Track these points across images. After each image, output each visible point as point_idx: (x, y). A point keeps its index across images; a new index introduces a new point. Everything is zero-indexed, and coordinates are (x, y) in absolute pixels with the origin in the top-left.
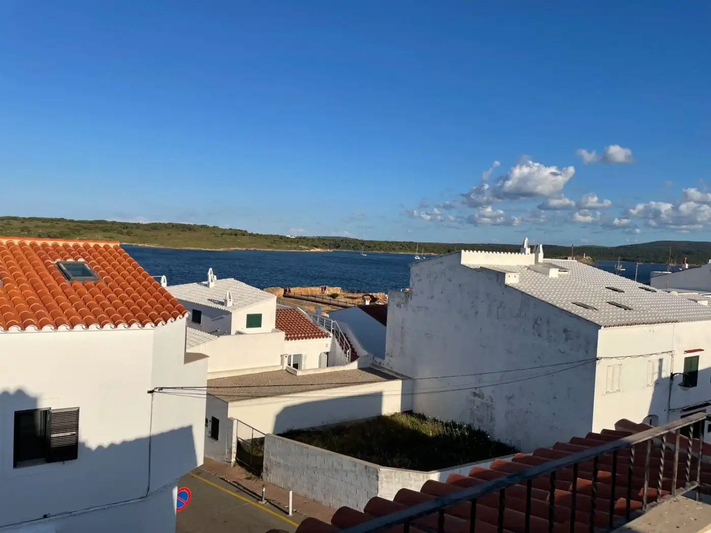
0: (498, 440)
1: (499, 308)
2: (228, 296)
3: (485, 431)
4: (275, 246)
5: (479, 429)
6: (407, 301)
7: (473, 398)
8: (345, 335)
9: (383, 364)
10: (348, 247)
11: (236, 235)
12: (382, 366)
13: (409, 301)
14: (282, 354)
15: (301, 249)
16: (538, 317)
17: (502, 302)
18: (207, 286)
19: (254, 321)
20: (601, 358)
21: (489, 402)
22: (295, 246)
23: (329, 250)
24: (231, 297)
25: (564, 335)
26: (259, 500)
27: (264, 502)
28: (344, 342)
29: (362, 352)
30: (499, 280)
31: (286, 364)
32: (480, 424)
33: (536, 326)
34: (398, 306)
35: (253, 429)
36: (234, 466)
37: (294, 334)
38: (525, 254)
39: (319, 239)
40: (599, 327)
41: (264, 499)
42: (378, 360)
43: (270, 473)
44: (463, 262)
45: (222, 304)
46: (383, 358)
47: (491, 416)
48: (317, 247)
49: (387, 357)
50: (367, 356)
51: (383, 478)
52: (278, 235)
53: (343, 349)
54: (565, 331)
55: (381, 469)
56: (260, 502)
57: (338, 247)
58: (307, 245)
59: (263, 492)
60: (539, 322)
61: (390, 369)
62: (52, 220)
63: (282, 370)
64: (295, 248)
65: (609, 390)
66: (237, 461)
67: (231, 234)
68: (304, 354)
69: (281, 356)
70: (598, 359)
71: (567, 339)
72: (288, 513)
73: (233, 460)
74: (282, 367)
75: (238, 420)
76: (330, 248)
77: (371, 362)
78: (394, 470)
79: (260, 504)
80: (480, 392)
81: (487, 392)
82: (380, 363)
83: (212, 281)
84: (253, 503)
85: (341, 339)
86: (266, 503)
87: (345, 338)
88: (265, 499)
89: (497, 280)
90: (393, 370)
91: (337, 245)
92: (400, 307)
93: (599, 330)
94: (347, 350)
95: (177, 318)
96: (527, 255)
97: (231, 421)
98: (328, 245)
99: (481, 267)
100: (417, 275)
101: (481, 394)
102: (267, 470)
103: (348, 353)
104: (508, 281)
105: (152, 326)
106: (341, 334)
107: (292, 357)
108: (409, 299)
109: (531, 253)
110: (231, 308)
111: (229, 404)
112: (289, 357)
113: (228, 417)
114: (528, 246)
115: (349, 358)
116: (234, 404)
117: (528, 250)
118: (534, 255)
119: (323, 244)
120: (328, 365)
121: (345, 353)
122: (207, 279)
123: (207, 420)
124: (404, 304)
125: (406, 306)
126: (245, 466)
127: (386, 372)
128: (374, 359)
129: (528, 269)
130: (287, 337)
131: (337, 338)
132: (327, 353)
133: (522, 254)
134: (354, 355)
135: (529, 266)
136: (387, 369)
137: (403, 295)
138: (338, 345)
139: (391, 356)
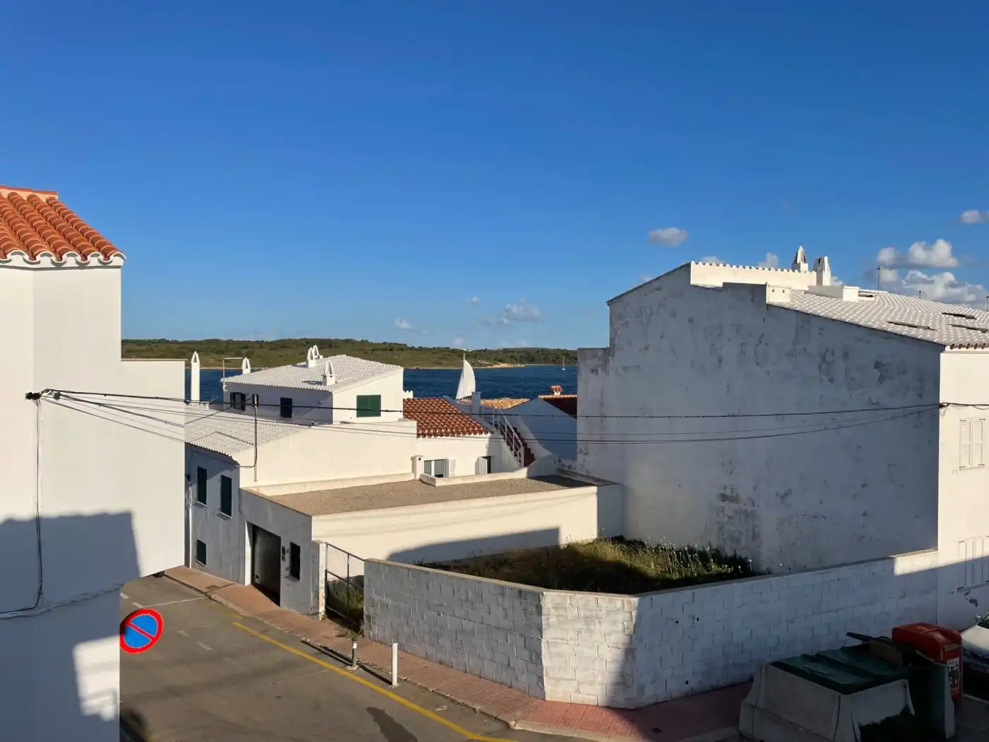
0: (767, 569)
1: (757, 346)
2: (328, 369)
3: (743, 556)
4: (444, 362)
5: (735, 555)
6: (606, 362)
7: (722, 504)
8: (515, 429)
9: (575, 469)
10: (546, 360)
11: (391, 350)
12: (574, 471)
13: (611, 361)
14: (413, 456)
15: (481, 365)
16: (827, 350)
17: (763, 335)
18: (306, 366)
19: (369, 406)
20: (948, 404)
21: (750, 508)
22: (473, 361)
23: (519, 365)
24: (333, 370)
25: (877, 373)
26: (348, 665)
27: (355, 667)
28: (513, 439)
29: (540, 451)
30: (757, 299)
31: (420, 470)
32: (734, 546)
33: (824, 366)
34: (593, 371)
35: (349, 554)
36: (323, 619)
37: (435, 429)
38: (800, 272)
39: (506, 351)
40: (941, 347)
41: (355, 663)
42: (567, 462)
43: (374, 623)
44: (693, 281)
45: (320, 383)
46: (575, 459)
47: (753, 530)
48: (502, 361)
49: (580, 457)
50: (550, 457)
51: (549, 609)
52: (448, 348)
53: (511, 450)
54: (878, 365)
55: (545, 593)
56: (349, 668)
57: (533, 361)
58: (489, 359)
59: (353, 650)
60: (829, 358)
61: (586, 474)
62: (150, 342)
63: (414, 480)
65: (965, 463)
66: (327, 611)
67: (386, 350)
68: (450, 458)
69: (413, 459)
70: (942, 406)
71: (881, 379)
72: (390, 683)
73: (322, 609)
74: (413, 474)
75: (327, 544)
76: (521, 363)
77: (557, 466)
78: (569, 595)
79: (348, 671)
80: (732, 492)
81: (745, 492)
82: (570, 467)
83: (312, 359)
84: (338, 669)
85: (508, 435)
86: (357, 669)
87: (514, 433)
88: (357, 664)
89: (753, 299)
90: (591, 475)
91: (531, 359)
92: (597, 373)
93: (942, 355)
94: (517, 450)
95: (89, 257)
96: (802, 273)
97: (316, 546)
98: (518, 358)
99: (724, 283)
100: (620, 317)
101: (734, 495)
102: (369, 621)
103: (520, 455)
104: (773, 298)
105: (25, 260)
106: (508, 427)
107: (433, 463)
108: (610, 358)
109: (810, 270)
110: (332, 386)
111: (313, 518)
112: (428, 463)
113: (312, 539)
114: (805, 261)
115: (520, 461)
116: (322, 517)
117: (804, 266)
118: (814, 273)
119: (512, 357)
120: (489, 472)
121: (516, 455)
122: (305, 359)
123: (284, 549)
124: (602, 366)
125: (605, 370)
126: (339, 617)
127: (582, 479)
128: (560, 461)
129: (806, 292)
130: (423, 432)
131: (503, 434)
132: (488, 458)
133: (794, 271)
134: (529, 459)
135: (807, 289)
136: (582, 475)
137: (600, 353)
138: (504, 444)
139: (586, 454)
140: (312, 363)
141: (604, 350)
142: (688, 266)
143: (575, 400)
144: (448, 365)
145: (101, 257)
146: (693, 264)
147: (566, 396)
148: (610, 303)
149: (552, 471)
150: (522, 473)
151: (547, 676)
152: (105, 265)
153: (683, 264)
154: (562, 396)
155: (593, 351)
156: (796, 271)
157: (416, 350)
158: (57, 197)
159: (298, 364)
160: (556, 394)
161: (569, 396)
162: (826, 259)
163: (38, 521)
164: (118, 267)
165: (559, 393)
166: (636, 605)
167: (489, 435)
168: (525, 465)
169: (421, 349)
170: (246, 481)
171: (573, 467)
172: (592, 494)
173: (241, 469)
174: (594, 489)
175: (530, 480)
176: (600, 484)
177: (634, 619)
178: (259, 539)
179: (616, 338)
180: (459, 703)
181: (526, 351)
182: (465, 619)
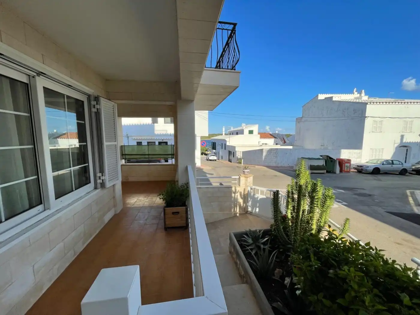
1: (330, 111)
6: (301, 120)
7: (321, 147)
8: (283, 138)
9: (294, 144)
17: (332, 108)
19: (251, 132)
20: (368, 117)
21: (326, 147)
29: (287, 141)
34: (298, 123)
45: (243, 129)
50: (289, 143)
65: (374, 131)
68: (268, 143)
70: (366, 117)
89: (330, 100)
93: (367, 105)
96: (355, 95)
97: (236, 151)
99: (325, 98)
100: (304, 109)
101: (324, 145)
103: (283, 142)
104: (334, 99)
107: (264, 144)
111: (236, 147)
118: (359, 94)
123: (232, 153)
130: (261, 137)
131: (280, 139)
146: (319, 95)
170: (228, 144)
173: (227, 142)
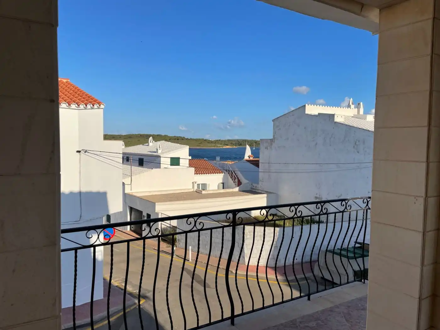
1: (330, 138)
2: (158, 146)
4: (201, 145)
6: (271, 144)
8: (234, 172)
11: (178, 139)
12: (257, 188)
14: (193, 182)
15: (218, 147)
16: (357, 140)
18: (148, 145)
19: (175, 161)
22: (214, 145)
23: (235, 147)
24: (160, 147)
28: (233, 176)
29: (244, 181)
30: (331, 120)
31: (196, 188)
33: (356, 146)
34: (266, 148)
37: (201, 171)
38: (350, 108)
39: (229, 140)
42: (255, 185)
43: (181, 242)
46: (258, 183)
48: (227, 145)
49: (260, 183)
50: (248, 183)
51: (247, 233)
52: (203, 139)
53: (232, 180)
55: (246, 227)
57: (241, 145)
58: (221, 144)
60: (357, 143)
61: (262, 189)
63: (193, 192)
64: (214, 146)
67: (175, 139)
68: (208, 183)
69: (193, 183)
72: (188, 261)
74: (193, 189)
75: (162, 213)
76: (236, 146)
77: (251, 186)
80: (319, 196)
81: (324, 196)
82: (256, 187)
83: (151, 142)
84: (168, 257)
85: (231, 174)
86: (176, 257)
87: (234, 174)
88: (176, 255)
89: (329, 120)
90: (265, 190)
91: (240, 144)
92: (268, 149)
94: (235, 180)
95: (95, 105)
96: (351, 109)
97: (157, 214)
98: (234, 144)
99: (318, 113)
100: (277, 126)
101: (320, 197)
102: (179, 241)
103: (236, 182)
104: (337, 119)
105: (76, 107)
106: (231, 171)
107: (201, 185)
108: (273, 143)
109: (355, 108)
110: (160, 153)
111: (156, 204)
112: (198, 185)
113: (156, 212)
114: (353, 104)
115: (236, 185)
116: (159, 203)
117: (352, 106)
118: (356, 109)
119: (231, 143)
120: (223, 188)
121: (234, 182)
122: (148, 142)
123: (144, 216)
124: (270, 146)
125: (271, 148)
126: (166, 241)
127: (260, 191)
128: (252, 184)
129: (352, 117)
130: (196, 173)
131: (229, 174)
132: (223, 183)
133: (348, 108)
134: (239, 184)
135: (353, 116)
136: (260, 190)
137: (269, 141)
138: (229, 177)
139: (263, 182)
140: (151, 144)
141: (270, 139)
142: (305, 106)
143: (259, 160)
144: (202, 147)
145: (92, 106)
146: (307, 105)
147: (255, 159)
148: (273, 121)
149: (249, 189)
150: (237, 189)
151: (246, 256)
152: (99, 108)
153: (303, 105)
154: (253, 159)
155: (266, 140)
156: (349, 108)
157: (189, 139)
158: (69, 81)
159: (145, 144)
160: (251, 158)
161: (256, 159)
162: (361, 103)
163: (80, 193)
164: (102, 108)
165: (252, 158)
166: (278, 231)
167: (223, 174)
168: (238, 186)
169: (191, 139)
170: (127, 190)
171: (257, 187)
172: (264, 197)
173: (125, 185)
174: (265, 195)
175: (240, 192)
176: (268, 193)
177: (278, 235)
178: (133, 213)
179: (276, 135)
180: (214, 266)
181: (238, 140)
182: (216, 238)
